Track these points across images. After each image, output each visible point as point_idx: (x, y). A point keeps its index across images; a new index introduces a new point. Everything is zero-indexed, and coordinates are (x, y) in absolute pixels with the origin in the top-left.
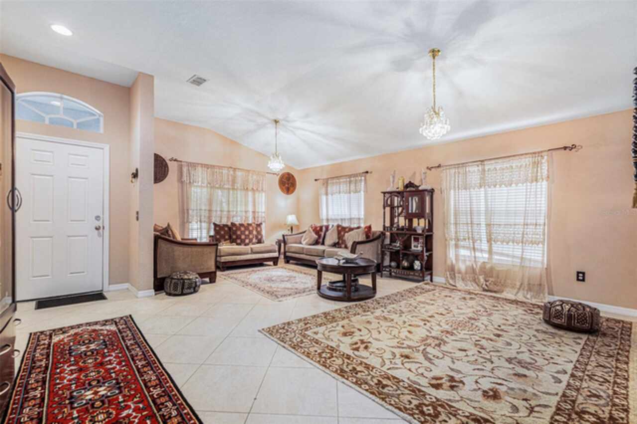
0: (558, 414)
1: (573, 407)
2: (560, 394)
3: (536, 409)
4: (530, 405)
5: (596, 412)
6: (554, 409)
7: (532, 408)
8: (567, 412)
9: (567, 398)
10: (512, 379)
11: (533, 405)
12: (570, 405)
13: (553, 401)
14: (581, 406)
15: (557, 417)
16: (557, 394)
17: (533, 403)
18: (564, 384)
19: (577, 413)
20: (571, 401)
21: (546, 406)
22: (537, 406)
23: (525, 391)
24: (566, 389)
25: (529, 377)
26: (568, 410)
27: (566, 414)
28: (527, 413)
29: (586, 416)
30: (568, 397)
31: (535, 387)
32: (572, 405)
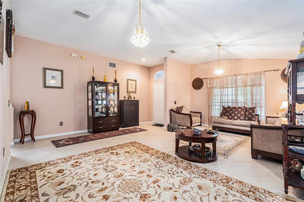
0: (35, 181)
1: (30, 187)
2: (39, 189)
3: (43, 177)
4: (46, 177)
5: (20, 192)
6: (37, 181)
7: (45, 177)
8: (32, 184)
9: (35, 188)
10: (62, 180)
11: (45, 178)
12: (32, 187)
13: (39, 184)
14: (28, 190)
15: (35, 180)
16: (40, 188)
17: (46, 178)
18: (40, 196)
19: (28, 186)
20: (33, 189)
21: (41, 180)
22: (44, 178)
23: (52, 180)
24: (38, 193)
25: (57, 186)
26: (32, 185)
27: (32, 183)
28: (45, 175)
29: (24, 187)
30: (35, 190)
31: (51, 184)
32: (31, 188)
